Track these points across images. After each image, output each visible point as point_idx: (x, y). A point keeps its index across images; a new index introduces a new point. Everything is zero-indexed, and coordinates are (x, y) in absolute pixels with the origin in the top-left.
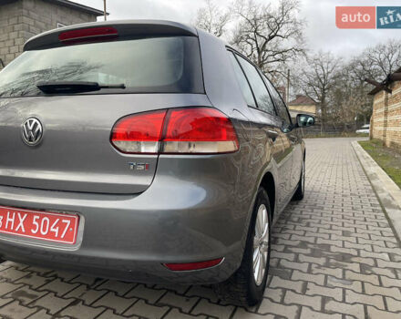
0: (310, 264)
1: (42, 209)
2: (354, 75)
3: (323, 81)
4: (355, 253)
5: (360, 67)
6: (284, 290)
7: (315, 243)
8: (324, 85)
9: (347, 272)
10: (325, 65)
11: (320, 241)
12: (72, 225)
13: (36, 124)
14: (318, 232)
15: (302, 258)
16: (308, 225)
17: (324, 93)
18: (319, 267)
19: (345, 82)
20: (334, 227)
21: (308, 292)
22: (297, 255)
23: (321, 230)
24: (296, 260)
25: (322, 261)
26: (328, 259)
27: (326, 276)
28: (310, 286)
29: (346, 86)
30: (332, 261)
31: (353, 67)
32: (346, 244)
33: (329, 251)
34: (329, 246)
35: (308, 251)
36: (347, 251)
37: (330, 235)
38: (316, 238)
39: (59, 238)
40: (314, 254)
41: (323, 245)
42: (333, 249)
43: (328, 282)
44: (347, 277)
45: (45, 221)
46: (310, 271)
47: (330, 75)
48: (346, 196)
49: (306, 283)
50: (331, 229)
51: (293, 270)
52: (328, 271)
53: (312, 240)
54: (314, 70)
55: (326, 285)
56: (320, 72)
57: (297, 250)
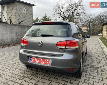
0: (90, 69)
1: (43, 58)
2: (98, 19)
3: (90, 21)
4: (100, 67)
5: (100, 17)
6: (86, 75)
7: (91, 65)
8: (90, 22)
9: (98, 71)
10: (90, 16)
11: (92, 64)
12: (49, 61)
13: (41, 42)
14: (91, 62)
15: (88, 68)
16: (89, 61)
17: (90, 24)
18: (92, 70)
19: (95, 21)
20: (95, 61)
21: (90, 75)
22: (87, 67)
23: (92, 62)
24: (87, 68)
25: (93, 69)
26: (94, 68)
27: (94, 72)
28: (91, 74)
29: (96, 22)
30: (95, 69)
31: (98, 17)
32: (98, 65)
33: (94, 66)
34: (94, 65)
35: (89, 67)
36: (98, 67)
37: (94, 63)
38: (91, 64)
39: (46, 63)
40: (91, 67)
41: (93, 65)
42: (95, 66)
43: (94, 73)
44: (98, 72)
45: (43, 61)
46: (90, 71)
47: (91, 19)
48: (97, 53)
49: (90, 73)
50: (94, 62)
51: (87, 71)
52: (94, 71)
53: (90, 64)
54: (87, 18)
55: (94, 74)
56: (89, 18)
57: (87, 66)
